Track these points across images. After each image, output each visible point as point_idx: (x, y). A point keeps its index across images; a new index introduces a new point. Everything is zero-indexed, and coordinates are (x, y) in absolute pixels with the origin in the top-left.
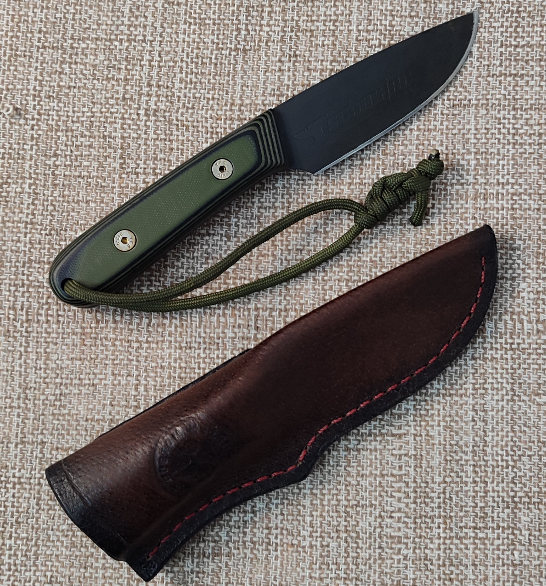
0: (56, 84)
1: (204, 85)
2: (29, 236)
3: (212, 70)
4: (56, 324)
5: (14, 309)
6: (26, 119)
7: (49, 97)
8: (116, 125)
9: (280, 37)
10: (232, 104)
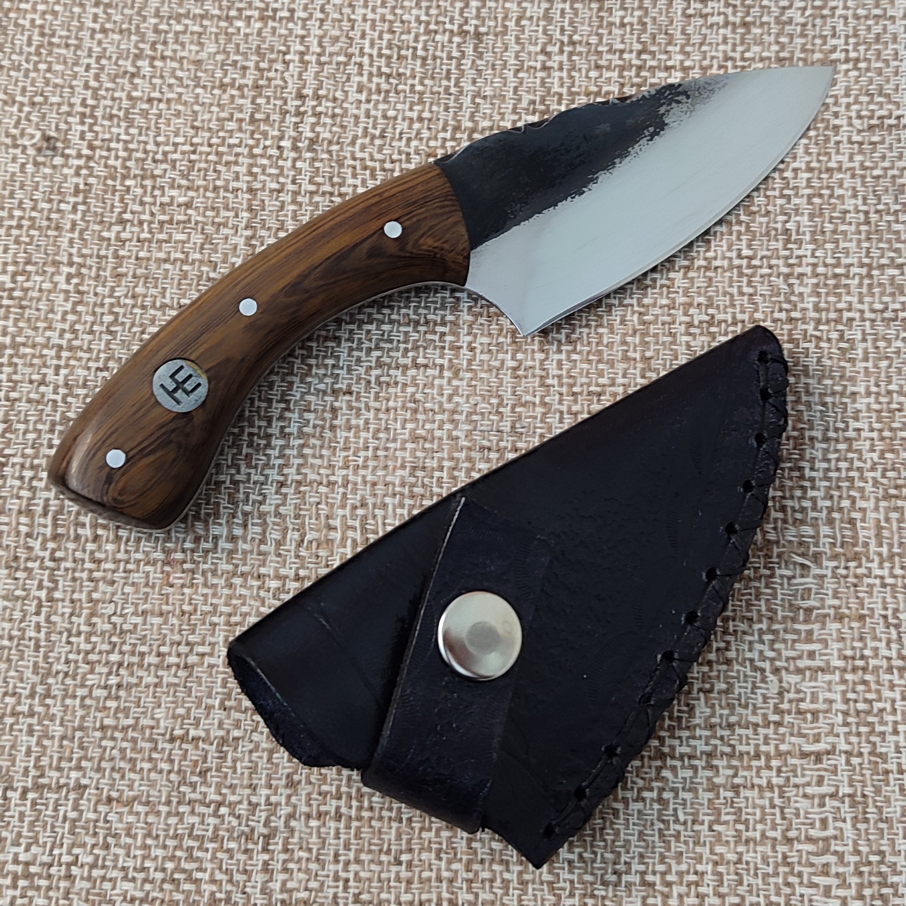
0: (124, 95)
1: (402, 95)
2: (63, 372)
3: (418, 69)
4: (112, 542)
5: (29, 513)
6: (67, 157)
7: (111, 117)
8: (237, 169)
9: (542, 11)
10: (457, 128)
